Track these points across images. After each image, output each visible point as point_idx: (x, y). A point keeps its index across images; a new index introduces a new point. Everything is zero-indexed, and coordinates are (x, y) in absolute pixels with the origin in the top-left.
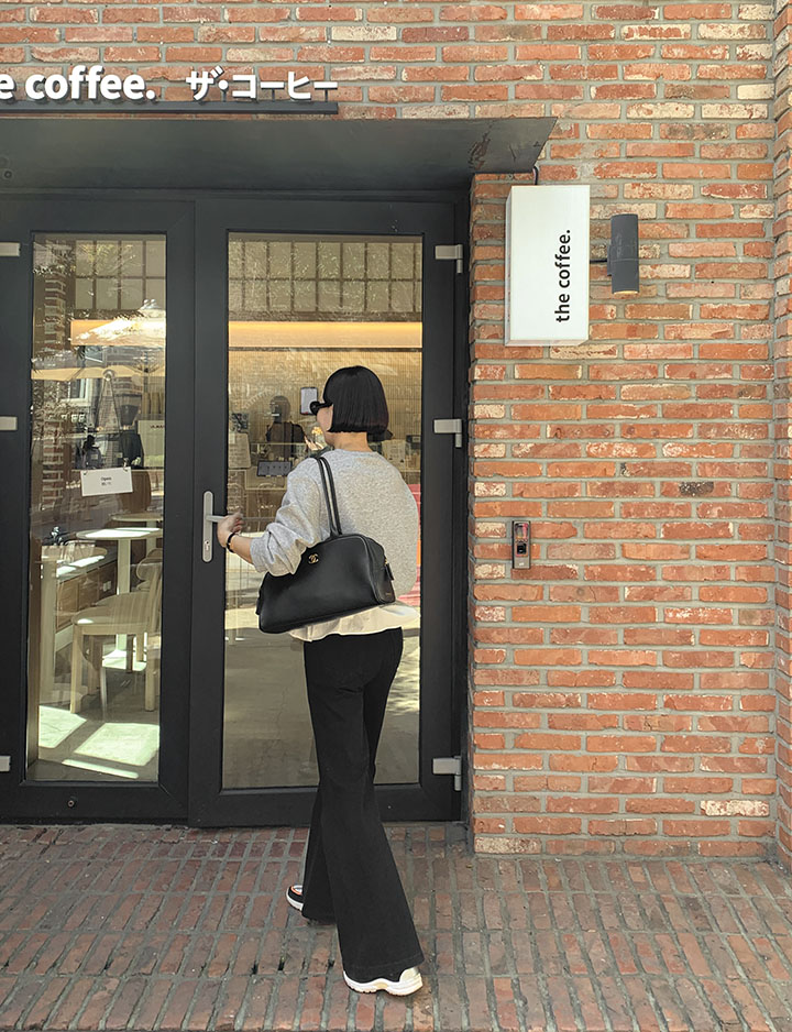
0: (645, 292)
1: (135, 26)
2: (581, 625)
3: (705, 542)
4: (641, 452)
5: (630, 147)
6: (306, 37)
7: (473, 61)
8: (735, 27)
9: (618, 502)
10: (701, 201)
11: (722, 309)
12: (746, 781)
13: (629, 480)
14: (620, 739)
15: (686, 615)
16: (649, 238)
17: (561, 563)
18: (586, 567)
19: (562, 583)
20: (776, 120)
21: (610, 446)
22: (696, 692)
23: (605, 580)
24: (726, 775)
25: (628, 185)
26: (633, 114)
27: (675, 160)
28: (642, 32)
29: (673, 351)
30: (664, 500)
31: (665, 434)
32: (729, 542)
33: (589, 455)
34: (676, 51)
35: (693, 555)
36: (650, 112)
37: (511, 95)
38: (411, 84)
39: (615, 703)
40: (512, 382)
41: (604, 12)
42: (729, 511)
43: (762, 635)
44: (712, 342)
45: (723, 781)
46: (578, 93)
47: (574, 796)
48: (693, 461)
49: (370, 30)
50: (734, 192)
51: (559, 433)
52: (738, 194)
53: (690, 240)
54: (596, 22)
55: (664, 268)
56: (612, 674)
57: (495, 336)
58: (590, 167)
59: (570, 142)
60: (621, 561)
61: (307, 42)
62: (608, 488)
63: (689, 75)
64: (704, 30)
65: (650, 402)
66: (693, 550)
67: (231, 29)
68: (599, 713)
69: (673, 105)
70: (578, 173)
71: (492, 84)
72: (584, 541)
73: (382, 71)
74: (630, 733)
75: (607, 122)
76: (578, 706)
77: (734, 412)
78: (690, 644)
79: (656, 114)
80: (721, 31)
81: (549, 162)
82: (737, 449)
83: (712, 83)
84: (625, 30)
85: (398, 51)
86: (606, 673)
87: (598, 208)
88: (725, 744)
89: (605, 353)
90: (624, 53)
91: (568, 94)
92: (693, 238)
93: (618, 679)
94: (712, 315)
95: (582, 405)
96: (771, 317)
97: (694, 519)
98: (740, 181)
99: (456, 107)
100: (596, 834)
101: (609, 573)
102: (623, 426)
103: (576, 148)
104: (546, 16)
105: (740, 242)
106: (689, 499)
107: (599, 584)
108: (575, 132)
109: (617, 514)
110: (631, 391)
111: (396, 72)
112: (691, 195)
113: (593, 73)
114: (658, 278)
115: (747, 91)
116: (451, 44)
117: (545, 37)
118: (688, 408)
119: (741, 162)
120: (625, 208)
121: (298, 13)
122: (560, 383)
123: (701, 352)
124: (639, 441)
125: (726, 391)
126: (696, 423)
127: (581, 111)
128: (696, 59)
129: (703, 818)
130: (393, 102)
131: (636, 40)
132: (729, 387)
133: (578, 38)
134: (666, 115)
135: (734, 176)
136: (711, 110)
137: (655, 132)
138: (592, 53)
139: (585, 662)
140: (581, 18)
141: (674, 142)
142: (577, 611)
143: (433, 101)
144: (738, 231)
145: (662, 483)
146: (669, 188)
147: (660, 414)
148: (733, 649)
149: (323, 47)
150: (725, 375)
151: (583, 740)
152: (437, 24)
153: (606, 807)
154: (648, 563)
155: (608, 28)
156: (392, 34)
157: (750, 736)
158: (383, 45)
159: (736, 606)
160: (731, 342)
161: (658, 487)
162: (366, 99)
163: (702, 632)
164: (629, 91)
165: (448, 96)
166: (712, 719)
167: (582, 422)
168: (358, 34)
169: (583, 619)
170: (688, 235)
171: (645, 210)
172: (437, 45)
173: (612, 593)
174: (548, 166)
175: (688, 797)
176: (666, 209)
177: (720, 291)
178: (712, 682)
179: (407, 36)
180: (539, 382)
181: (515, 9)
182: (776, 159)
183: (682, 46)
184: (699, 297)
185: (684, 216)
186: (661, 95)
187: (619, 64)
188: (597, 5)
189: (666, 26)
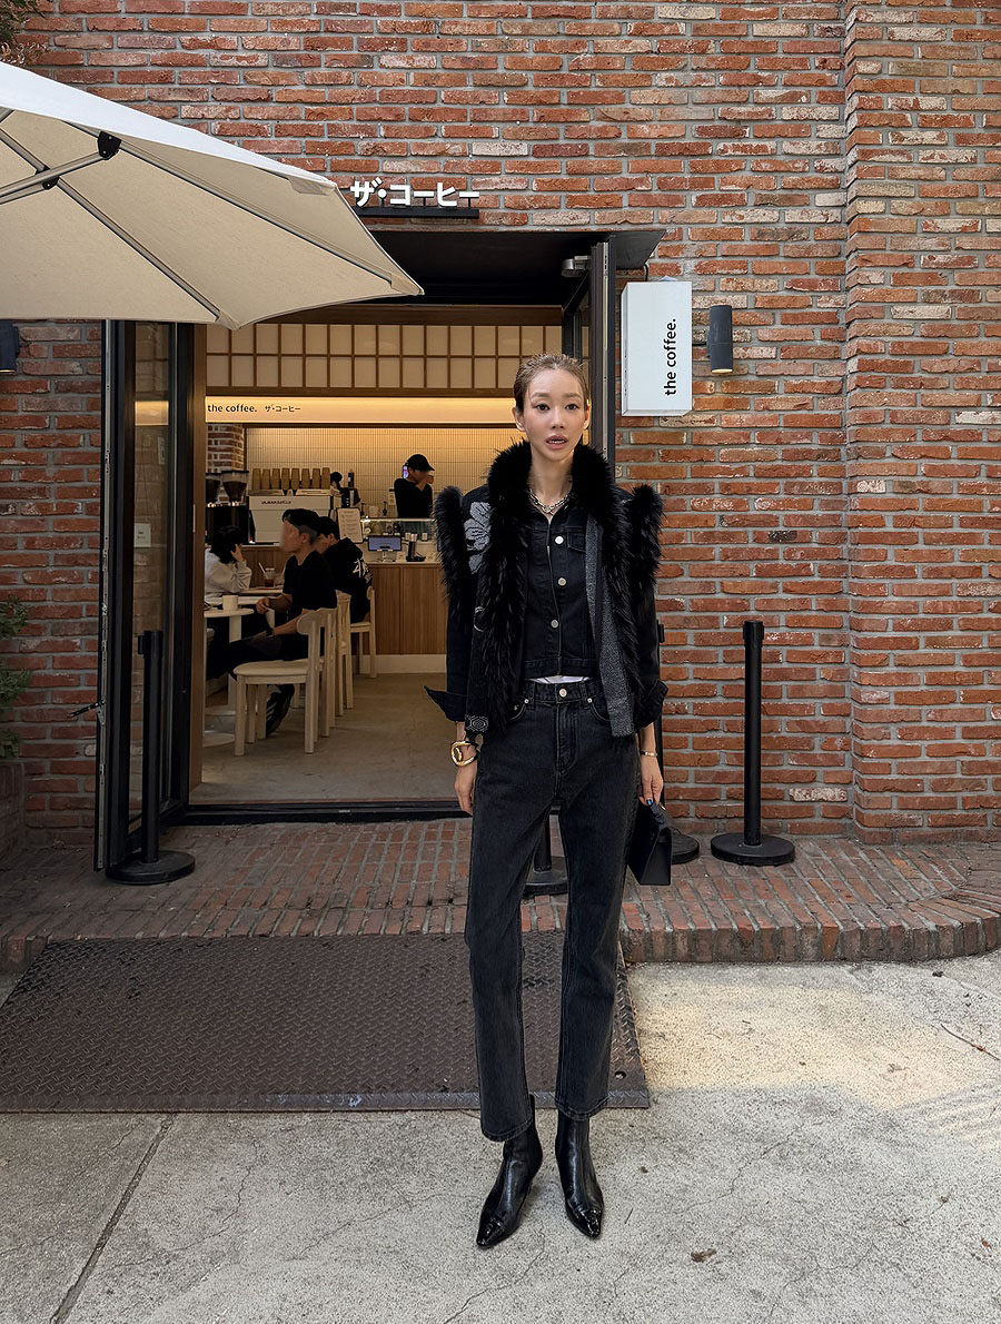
0: (738, 370)
1: (304, 140)
2: (688, 648)
3: (790, 579)
4: (737, 506)
5: (725, 248)
6: (450, 152)
7: (592, 174)
8: (814, 144)
9: (717, 549)
10: (785, 293)
11: (802, 384)
12: (827, 772)
13: (726, 529)
14: (721, 739)
15: (775, 638)
16: (741, 325)
17: (671, 597)
18: (692, 601)
19: (671, 614)
20: (848, 223)
21: (711, 501)
22: (785, 700)
23: (708, 611)
24: (811, 769)
25: (723, 279)
26: (727, 219)
27: (762, 259)
28: (736, 148)
29: (763, 420)
30: (756, 546)
31: (757, 490)
32: (810, 579)
33: (693, 509)
34: (763, 165)
35: (781, 590)
36: (742, 217)
37: (625, 202)
38: (539, 194)
39: (716, 710)
40: (629, 446)
41: (702, 131)
42: (810, 555)
43: (839, 654)
44: (794, 413)
45: (808, 774)
46: (681, 202)
47: (683, 786)
48: (781, 514)
49: (505, 146)
50: (812, 286)
51: (668, 489)
52: (816, 287)
53: (775, 327)
54: (696, 141)
55: (755, 349)
56: (714, 686)
58: (691, 265)
59: (675, 244)
60: (721, 596)
61: (451, 156)
62: (710, 537)
63: (778, 184)
64: (787, 146)
65: (743, 464)
66: (780, 586)
67: (387, 144)
68: (703, 719)
69: (761, 211)
70: (682, 269)
71: (609, 194)
72: (689, 579)
73: (516, 181)
74: (729, 735)
75: (705, 226)
76: (686, 713)
77: (814, 471)
78: (778, 662)
79: (747, 219)
80: (801, 147)
81: (657, 260)
82: (816, 503)
83: (795, 192)
84: (721, 146)
85: (529, 164)
86: (709, 686)
87: (699, 299)
88: (809, 744)
89: (705, 422)
90: (720, 168)
91: (673, 203)
92: (778, 326)
93: (719, 691)
94: (793, 390)
95: (687, 466)
96: (844, 391)
97: (782, 562)
98: (817, 277)
99: (578, 212)
100: (702, 817)
101: (710, 606)
102: (721, 485)
103: (680, 249)
104: (654, 134)
105: (818, 330)
106: (778, 545)
107: (702, 614)
108: (679, 236)
109: (717, 557)
110: (728, 454)
111: (528, 183)
112: (776, 289)
113: (695, 185)
114: (749, 358)
115: (823, 199)
116: (575, 159)
117: (653, 153)
118: (775, 469)
119: (819, 260)
120: (720, 299)
121: (443, 130)
122: (667, 448)
123: (785, 421)
124: (734, 496)
125: (807, 455)
126: (782, 481)
127: (684, 217)
128: (780, 172)
129: (791, 804)
130: (525, 209)
131: (730, 155)
132: (810, 451)
133: (681, 154)
134: (756, 220)
135: (812, 272)
136: (793, 215)
137: (747, 235)
138: (692, 166)
139: (691, 677)
140: (684, 136)
141: (761, 243)
142: (684, 636)
143: (559, 208)
144: (816, 320)
145: (754, 532)
146: (757, 281)
147: (752, 474)
148: (814, 666)
149: (466, 160)
150: (806, 441)
151: (690, 740)
152: (562, 142)
153: (709, 797)
154: (743, 597)
155: (706, 145)
156: (524, 149)
157: (830, 736)
158: (516, 159)
159: (817, 631)
160: (811, 413)
161: (750, 535)
162: (502, 206)
163: (788, 652)
164: (724, 199)
165: (571, 204)
166: (798, 723)
167: (688, 481)
168: (495, 149)
169: (689, 642)
170: (774, 323)
171: (738, 301)
172: (562, 160)
173: (714, 622)
174: (656, 264)
175: (779, 787)
176: (756, 300)
177: (801, 370)
178: (797, 693)
179: (536, 153)
180: (650, 447)
181: (628, 129)
182: (847, 257)
183: (769, 161)
184: (782, 375)
185: (771, 307)
186: (750, 203)
187: (716, 176)
188: (698, 125)
189: (755, 143)
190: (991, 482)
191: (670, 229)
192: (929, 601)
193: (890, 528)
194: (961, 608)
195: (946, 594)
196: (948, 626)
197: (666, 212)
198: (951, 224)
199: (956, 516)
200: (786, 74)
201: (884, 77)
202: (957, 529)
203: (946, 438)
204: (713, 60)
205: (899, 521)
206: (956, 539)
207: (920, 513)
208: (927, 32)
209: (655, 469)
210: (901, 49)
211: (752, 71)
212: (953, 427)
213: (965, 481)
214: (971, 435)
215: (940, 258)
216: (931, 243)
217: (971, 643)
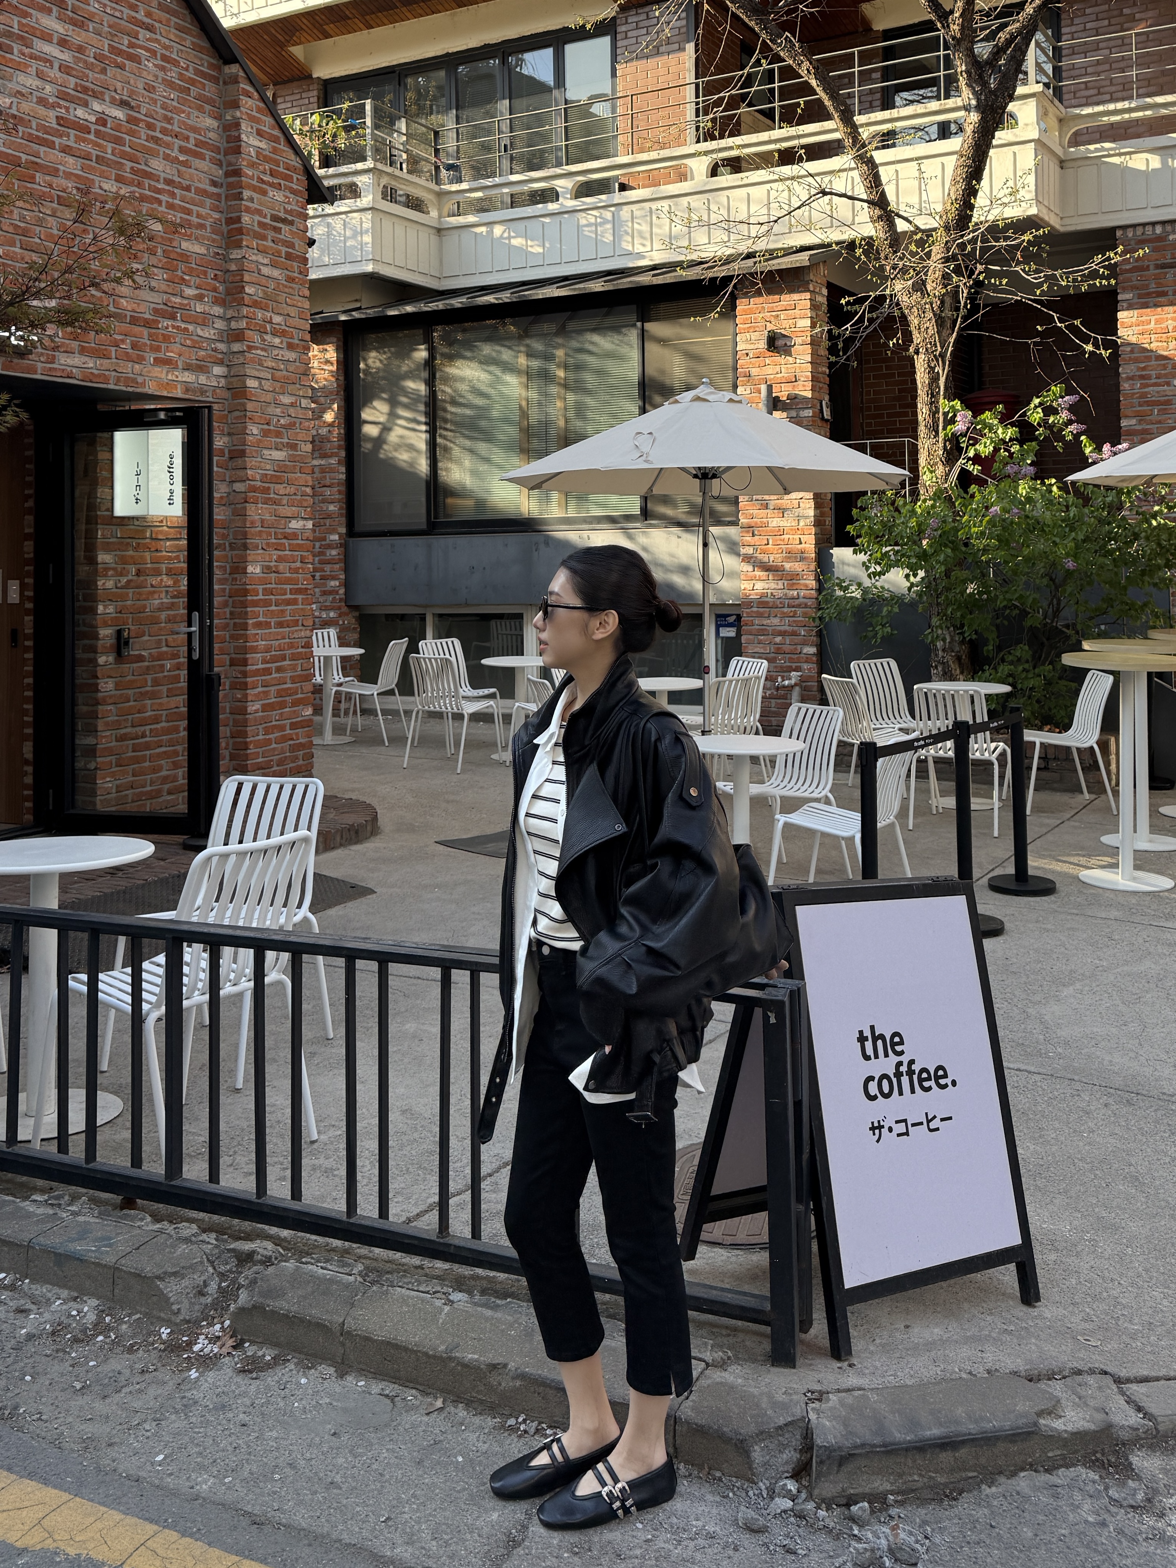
8: (212, 332)
9: (164, 614)
14: (165, 752)
19: (140, 664)
21: (161, 580)
23: (159, 660)
26: (170, 377)
28: (173, 327)
33: (152, 586)
34: (188, 341)
36: (176, 377)
37: (113, 356)
38: (63, 341)
39: (163, 732)
40: (116, 540)
41: (156, 311)
46: (145, 360)
51: (139, 573)
54: (152, 317)
56: (162, 715)
57: (107, 510)
60: (166, 649)
63: (192, 357)
64: (199, 331)
68: (156, 739)
69: (186, 373)
79: (180, 379)
80: (206, 333)
83: (202, 363)
84: (165, 324)
89: (159, 522)
90: (167, 339)
91: (140, 360)
93: (164, 718)
95: (149, 555)
99: (87, 359)
101: (161, 656)
107: (156, 663)
109: (164, 622)
113: (152, 349)
115: (218, 370)
117: (128, 321)
122: (139, 541)
127: (147, 372)
128: (196, 348)
130: (54, 351)
131: (170, 331)
133: (144, 325)
134: (183, 380)
136: (203, 379)
137: (178, 389)
138: (150, 335)
139: (150, 709)
140: (144, 312)
142: (146, 681)
143: (75, 353)
151: (148, 756)
154: (178, 649)
155: (157, 321)
162: (41, 347)
164: (167, 362)
165: (83, 351)
167: (149, 566)
169: (149, 684)
173: (162, 668)
180: (129, 540)
181: (113, 300)
183: (190, 339)
186: (180, 367)
187: (163, 345)
188: (152, 305)
189: (183, 326)
190: (304, 566)
191: (140, 380)
192: (277, 643)
193: (261, 597)
194: (291, 646)
195: (284, 638)
196: (284, 658)
197: (137, 366)
198: (286, 400)
199: (288, 587)
200: (198, 280)
201: (255, 298)
202: (288, 596)
203: (285, 538)
204: (160, 261)
205: (266, 592)
206: (289, 602)
207: (274, 586)
208: (276, 273)
209: (132, 557)
210: (263, 281)
211: (179, 273)
212: (287, 530)
213: (293, 565)
214: (294, 536)
215: (282, 421)
216: (278, 411)
217: (294, 668)
